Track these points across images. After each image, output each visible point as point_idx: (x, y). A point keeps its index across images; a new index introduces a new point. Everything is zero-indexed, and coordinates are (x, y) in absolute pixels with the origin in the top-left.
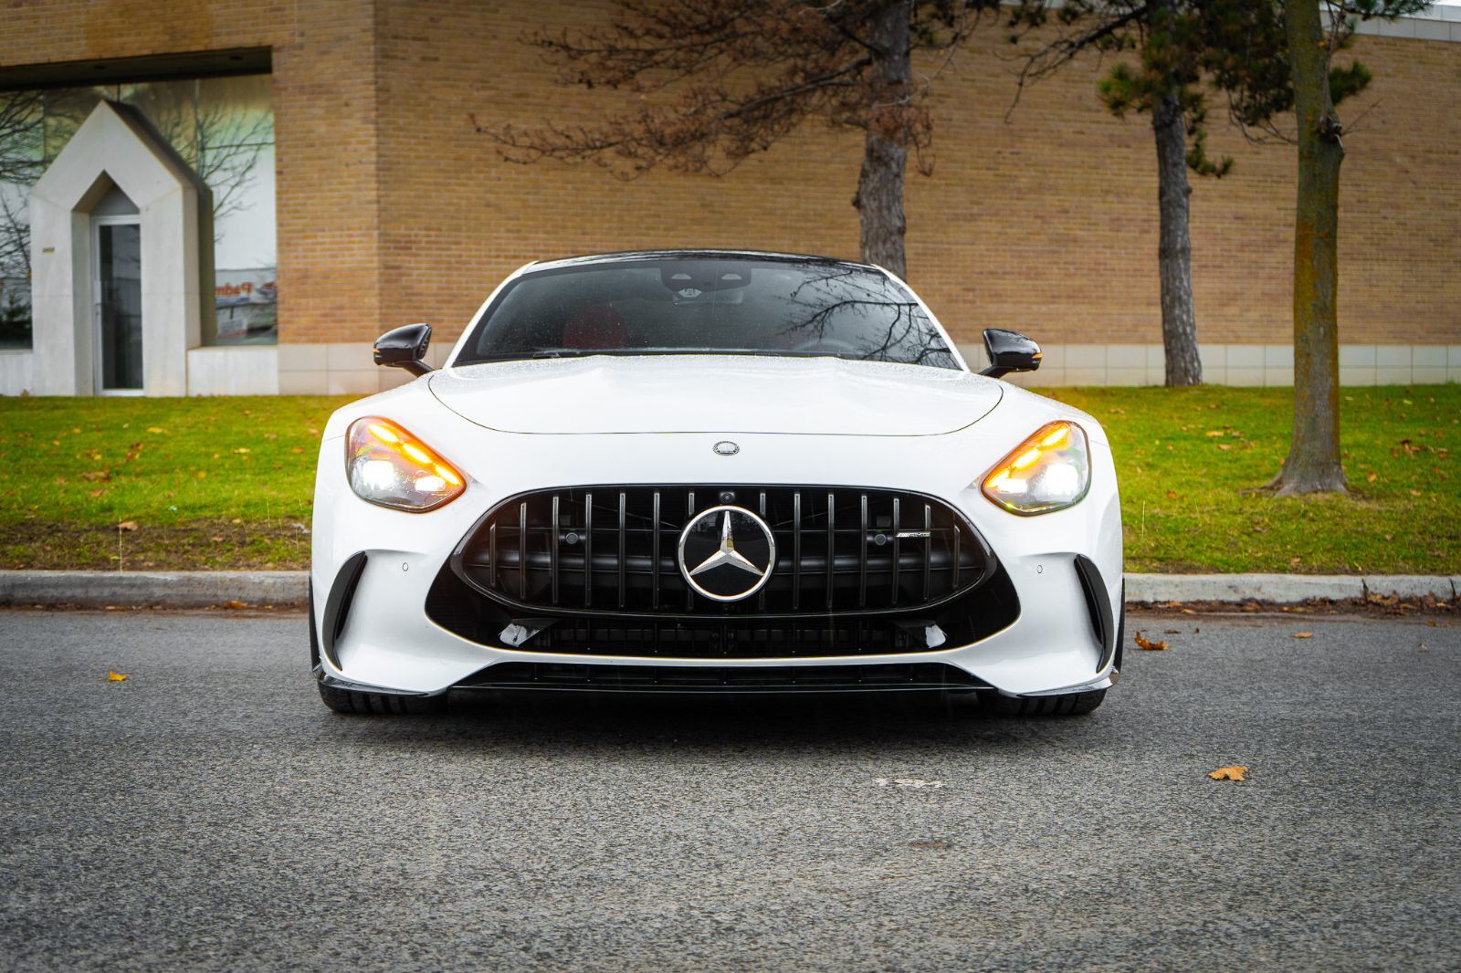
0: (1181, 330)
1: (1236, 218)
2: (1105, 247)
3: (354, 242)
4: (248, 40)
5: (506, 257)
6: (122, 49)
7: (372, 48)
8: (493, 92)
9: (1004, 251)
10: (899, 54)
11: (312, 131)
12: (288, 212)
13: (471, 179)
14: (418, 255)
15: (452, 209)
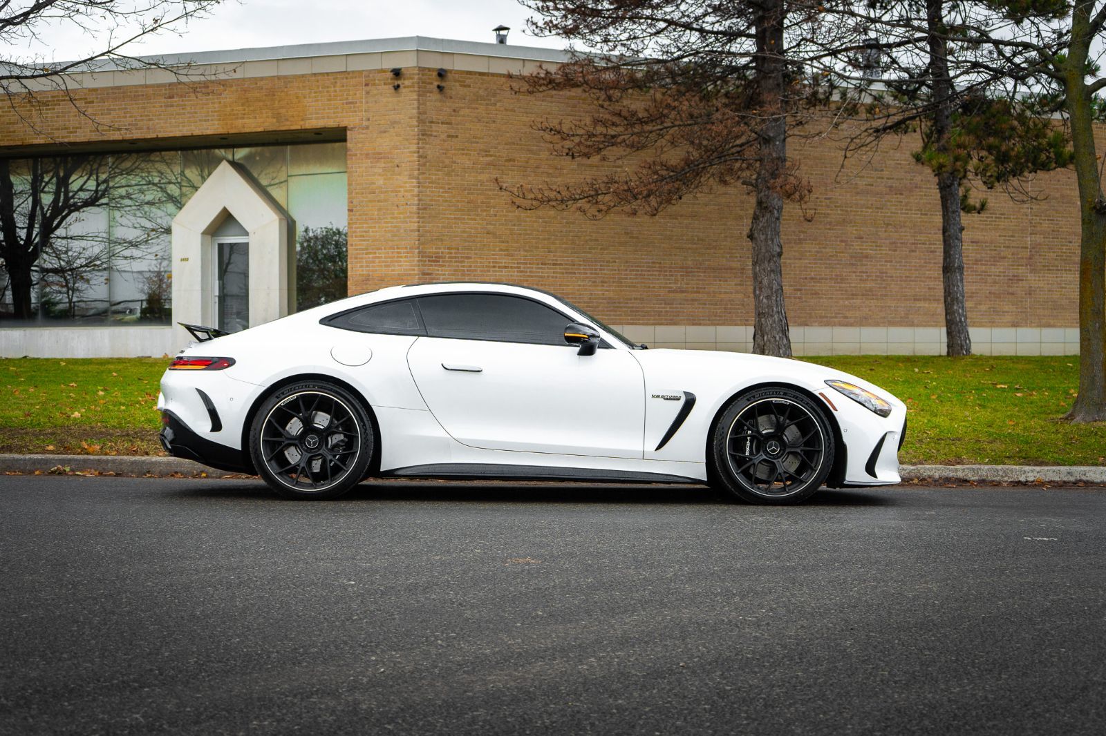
0: (958, 319)
1: (972, 242)
2: (886, 261)
3: (401, 257)
4: (331, 123)
5: (499, 267)
6: (244, 127)
7: (416, 129)
8: (491, 158)
9: (821, 264)
10: (779, 141)
11: (374, 183)
12: (356, 237)
13: (478, 215)
14: (443, 266)
15: (465, 235)
